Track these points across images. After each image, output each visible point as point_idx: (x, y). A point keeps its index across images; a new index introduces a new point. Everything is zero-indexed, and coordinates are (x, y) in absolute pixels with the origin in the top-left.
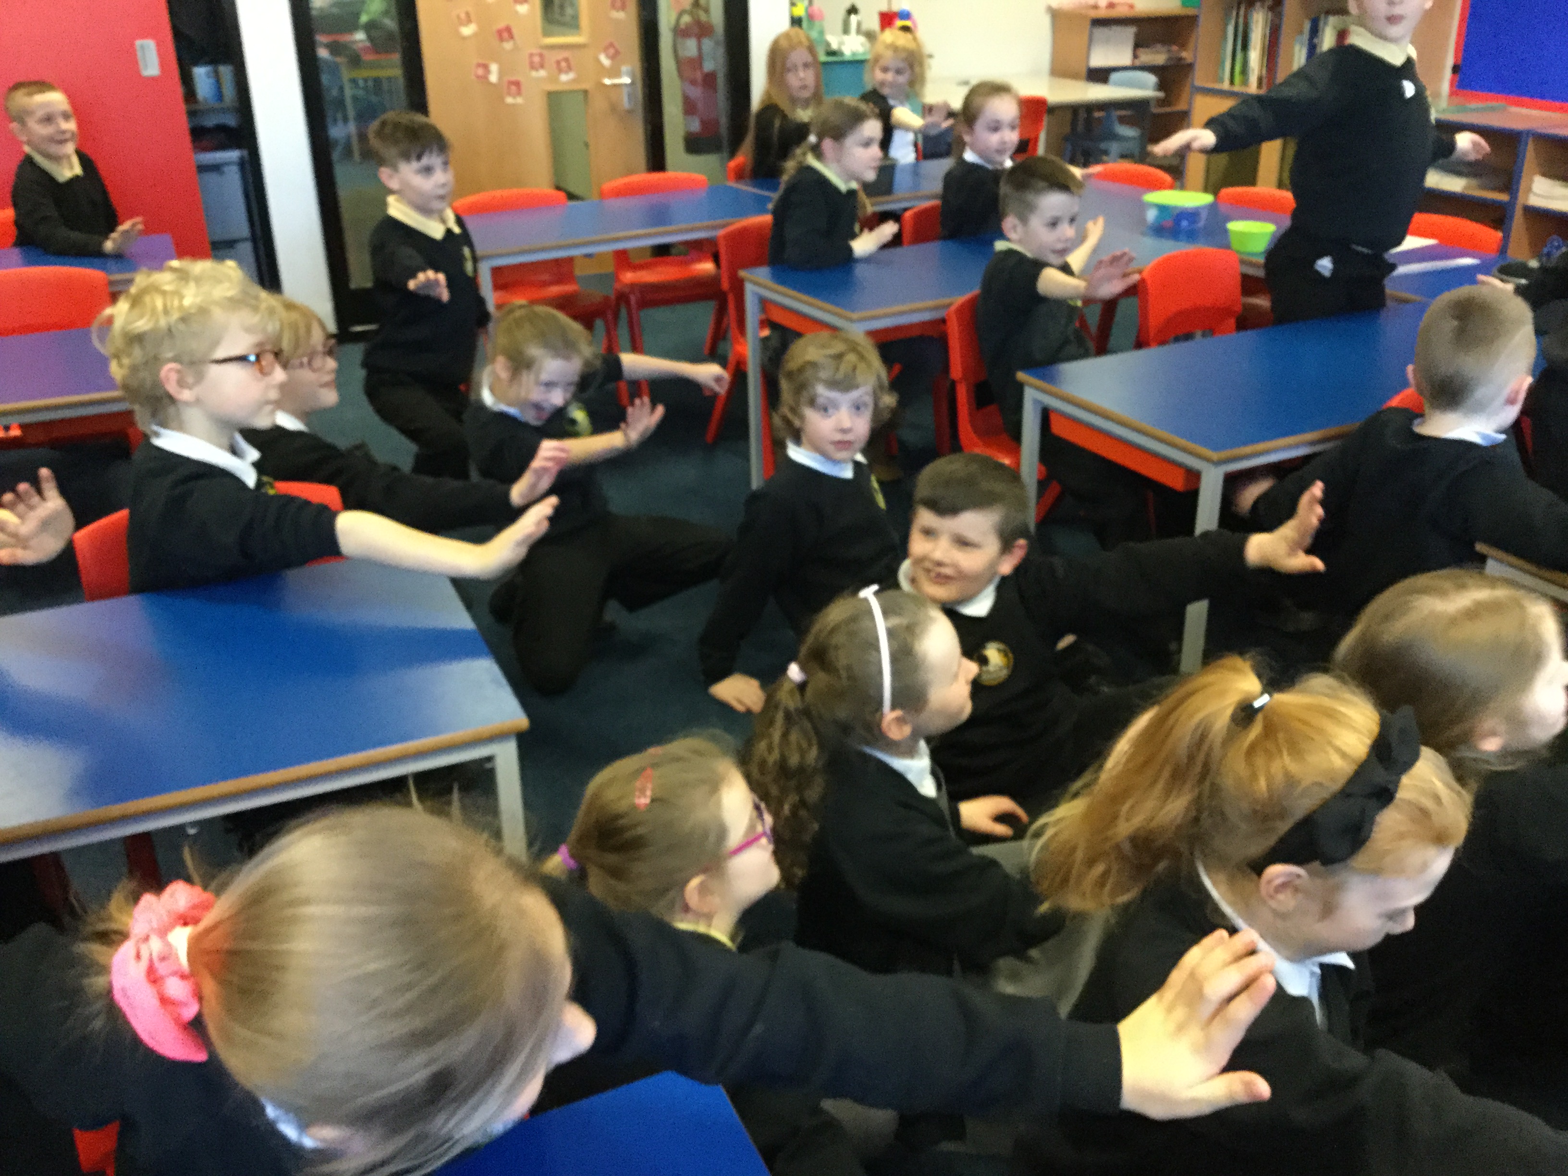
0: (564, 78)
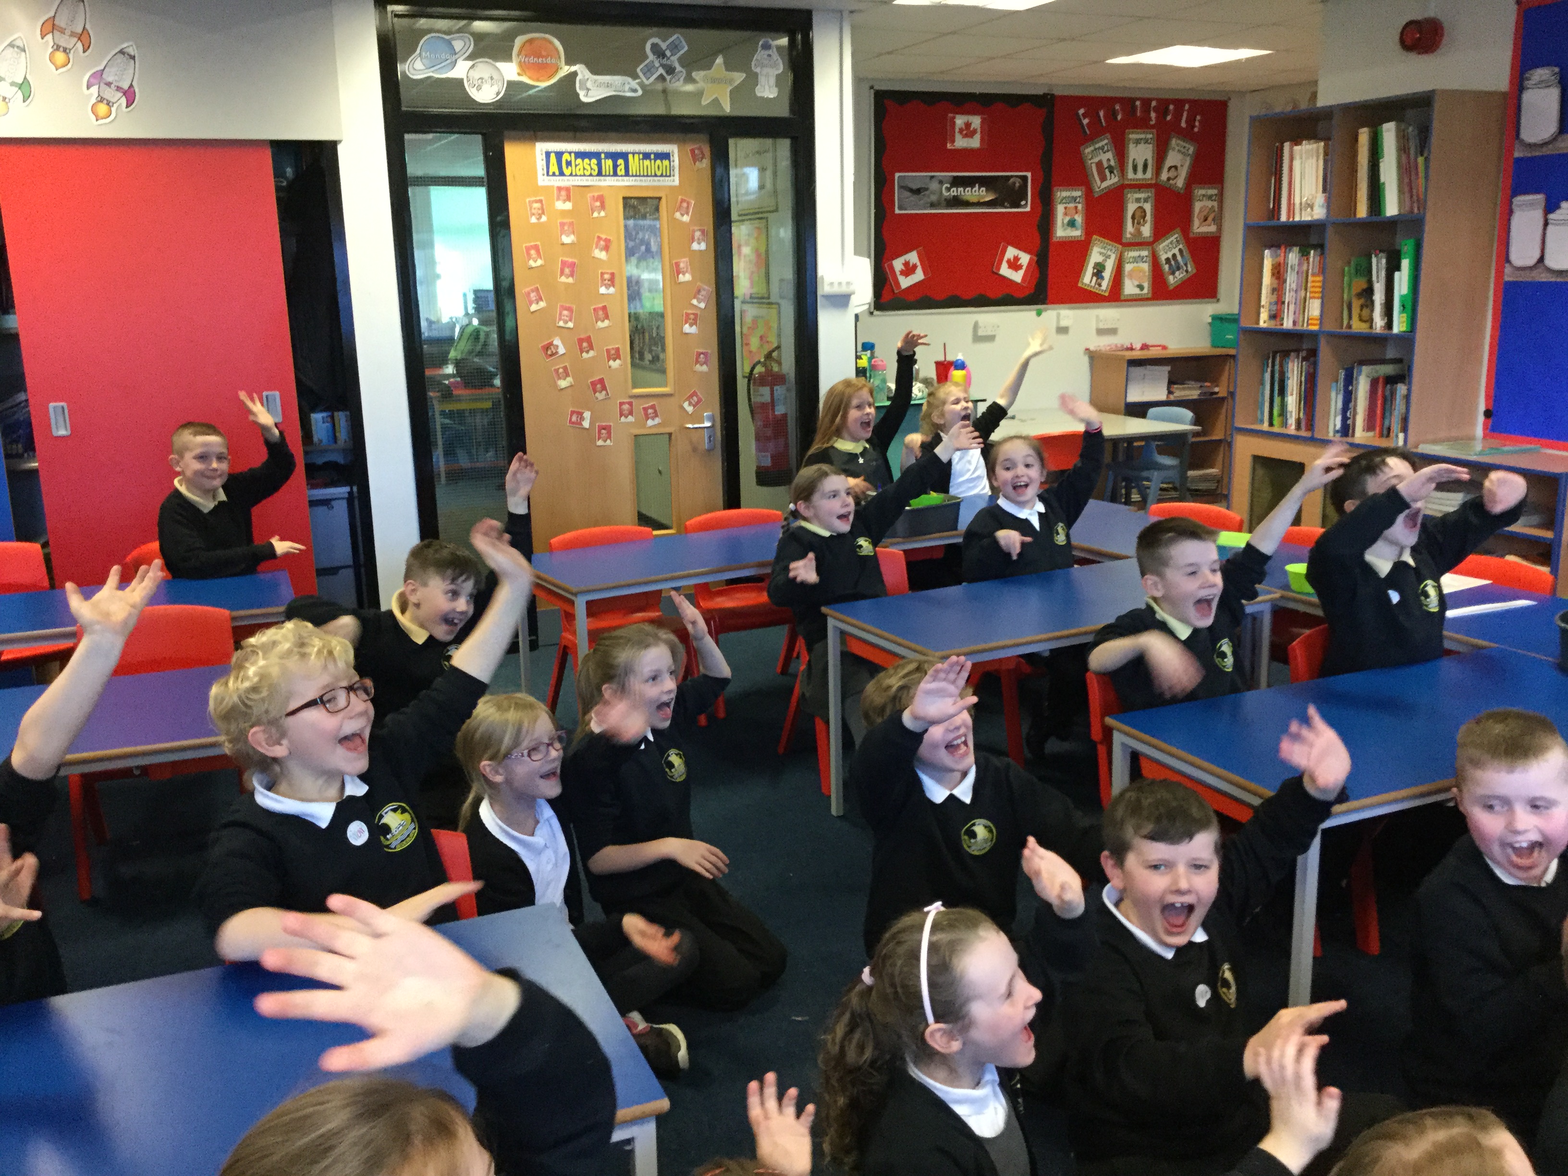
0: (650, 423)
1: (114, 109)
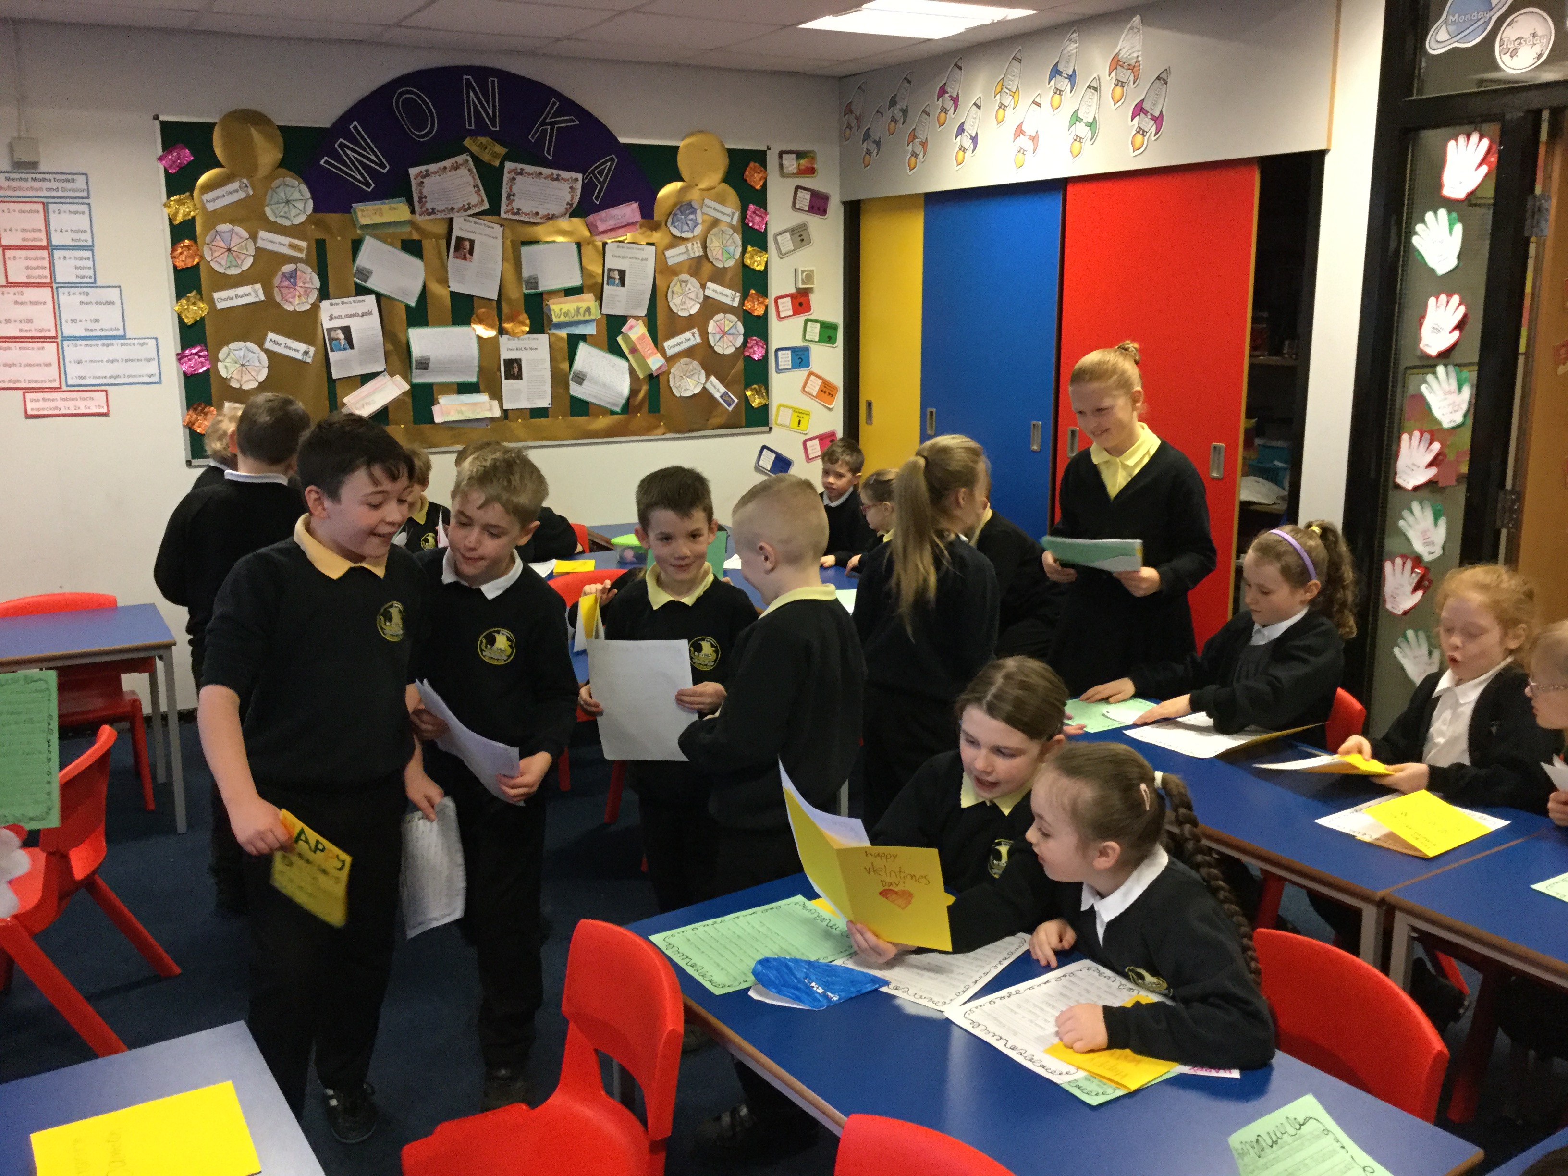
1: (1146, 138)
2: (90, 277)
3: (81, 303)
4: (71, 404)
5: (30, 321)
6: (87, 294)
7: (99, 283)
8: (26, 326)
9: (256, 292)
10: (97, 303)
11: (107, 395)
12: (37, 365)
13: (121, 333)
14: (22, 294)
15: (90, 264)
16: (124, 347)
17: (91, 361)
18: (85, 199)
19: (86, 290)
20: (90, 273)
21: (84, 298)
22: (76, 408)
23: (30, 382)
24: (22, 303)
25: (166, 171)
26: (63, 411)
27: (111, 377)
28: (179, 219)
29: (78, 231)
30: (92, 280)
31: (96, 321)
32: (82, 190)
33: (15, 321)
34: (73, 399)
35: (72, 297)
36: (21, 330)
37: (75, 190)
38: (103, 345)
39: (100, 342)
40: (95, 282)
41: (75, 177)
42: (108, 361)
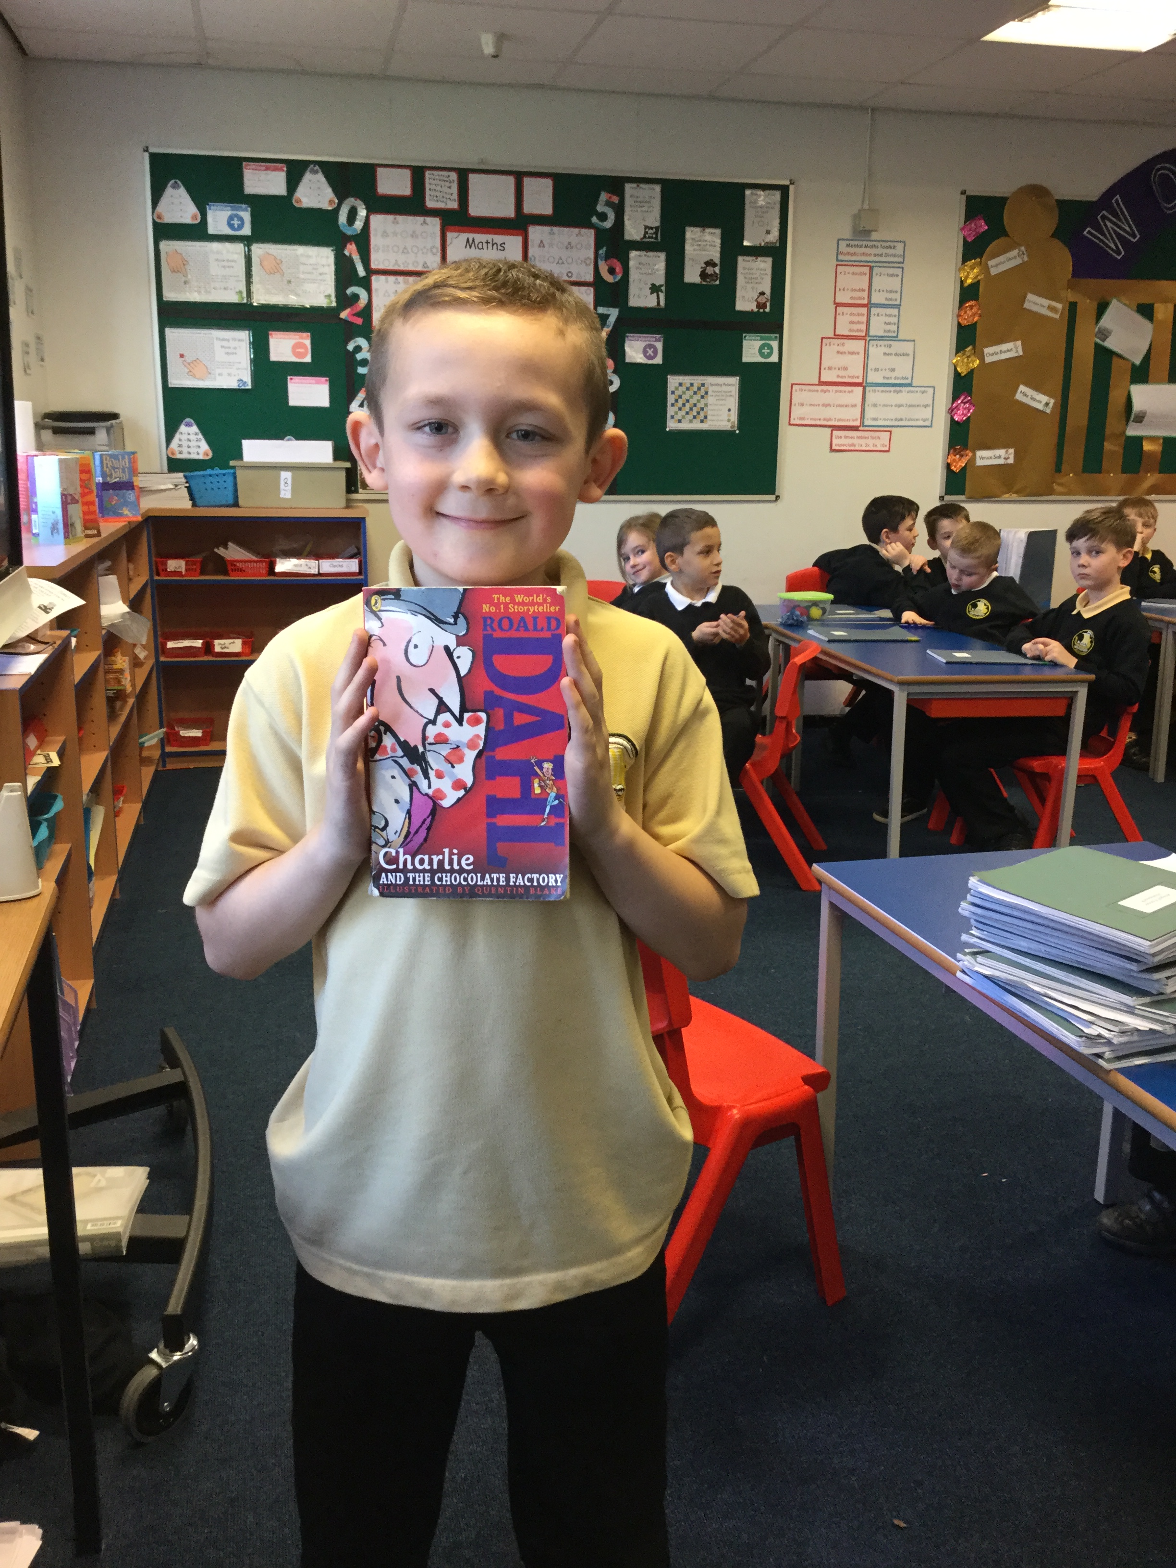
2: (894, 332)
3: (885, 354)
4: (863, 441)
5: (846, 369)
6: (890, 346)
7: (900, 338)
8: (842, 373)
9: (1016, 348)
10: (896, 354)
11: (891, 434)
12: (846, 406)
13: (909, 381)
14: (843, 344)
15: (895, 320)
16: (909, 394)
17: (884, 405)
18: (900, 265)
19: (890, 343)
20: (894, 328)
21: (887, 350)
22: (867, 445)
23: (839, 420)
24: (842, 353)
25: (965, 239)
26: (857, 448)
27: (896, 420)
28: (969, 281)
29: (891, 292)
30: (895, 335)
31: (893, 370)
32: (900, 256)
33: (835, 369)
34: (866, 438)
35: (879, 348)
36: (838, 376)
37: (894, 256)
38: (895, 391)
39: (892, 389)
40: (897, 337)
41: (895, 244)
42: (896, 406)
